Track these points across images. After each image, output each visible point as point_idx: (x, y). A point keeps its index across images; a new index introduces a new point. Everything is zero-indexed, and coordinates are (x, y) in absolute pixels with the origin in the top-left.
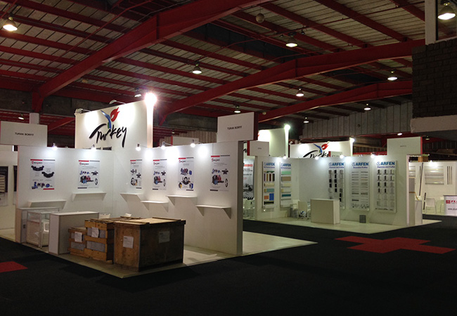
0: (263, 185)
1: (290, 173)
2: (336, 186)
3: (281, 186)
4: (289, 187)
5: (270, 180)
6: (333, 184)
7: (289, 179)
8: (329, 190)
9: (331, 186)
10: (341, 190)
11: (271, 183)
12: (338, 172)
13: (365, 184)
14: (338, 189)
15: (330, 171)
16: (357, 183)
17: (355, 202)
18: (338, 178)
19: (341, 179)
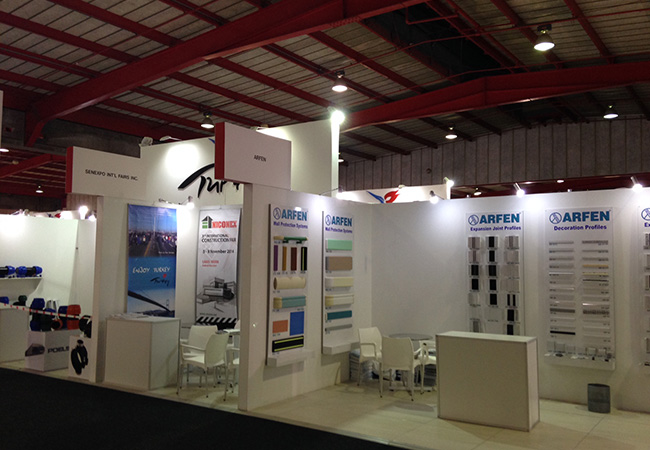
0: (271, 285)
1: (348, 246)
2: (493, 285)
3: (325, 286)
4: (346, 289)
5: (294, 268)
6: (484, 279)
7: (346, 264)
8: (470, 297)
9: (475, 285)
10: (512, 300)
11: (297, 277)
12: (500, 244)
13: (599, 282)
14: (502, 296)
15: (473, 242)
16: (568, 279)
17: (561, 340)
18: (500, 262)
19: (513, 264)
